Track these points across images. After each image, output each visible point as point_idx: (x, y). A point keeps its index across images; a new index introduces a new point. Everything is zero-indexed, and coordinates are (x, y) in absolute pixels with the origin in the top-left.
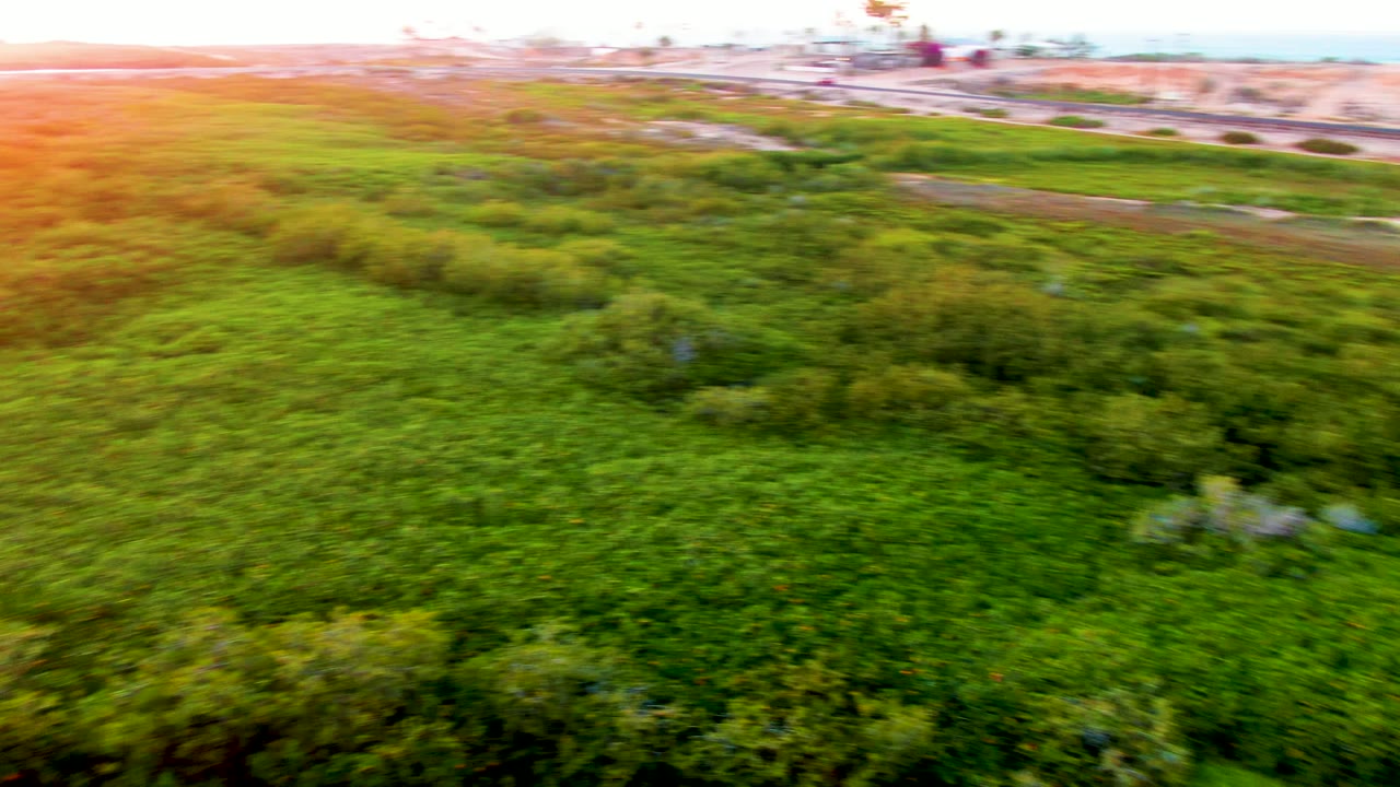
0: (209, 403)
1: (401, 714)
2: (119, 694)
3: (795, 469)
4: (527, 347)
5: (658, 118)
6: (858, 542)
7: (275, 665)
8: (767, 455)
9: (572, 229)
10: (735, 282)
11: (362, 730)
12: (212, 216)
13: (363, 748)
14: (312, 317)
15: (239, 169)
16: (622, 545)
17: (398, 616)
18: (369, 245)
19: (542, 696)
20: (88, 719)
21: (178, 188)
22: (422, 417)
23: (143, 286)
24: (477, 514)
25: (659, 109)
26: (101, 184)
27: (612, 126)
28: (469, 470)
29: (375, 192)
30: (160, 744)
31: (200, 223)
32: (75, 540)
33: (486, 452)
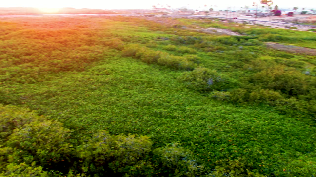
0: (107, 85)
1: (141, 159)
2: (84, 146)
3: (235, 112)
4: (175, 78)
5: (209, 27)
6: (250, 132)
7: (115, 144)
8: (228, 108)
9: (187, 52)
10: (224, 66)
11: (133, 161)
12: (111, 46)
13: (132, 165)
14: (129, 69)
15: (117, 36)
16: (193, 126)
17: (142, 136)
18: (143, 54)
19: (172, 159)
20: (78, 150)
21: (105, 39)
22: (151, 92)
23: (96, 60)
24: (161, 115)
25: (209, 25)
26: (90, 38)
27: (197, 29)
28: (160, 105)
29: (144, 42)
30: (92, 158)
31: (108, 47)
32: (80, 112)
33: (164, 101)
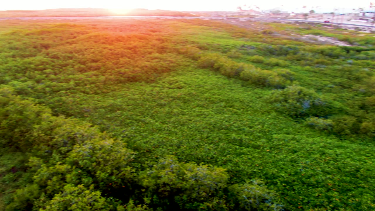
0: (178, 102)
1: (213, 195)
2: (148, 172)
3: (339, 147)
4: (260, 97)
5: (308, 34)
6: (358, 175)
7: (184, 174)
8: (329, 141)
9: (277, 65)
10: (326, 85)
11: (203, 197)
12: (185, 54)
13: (202, 202)
14: (205, 83)
15: (193, 42)
16: (280, 160)
17: (216, 167)
18: (223, 65)
19: (252, 200)
20: (141, 177)
21: (179, 47)
22: (230, 113)
23: (168, 70)
24: (241, 143)
25: (307, 32)
26: (162, 45)
27: (293, 36)
28: (240, 130)
29: (225, 50)
30: (155, 187)
31: (182, 56)
32: (146, 131)
33: (245, 126)
